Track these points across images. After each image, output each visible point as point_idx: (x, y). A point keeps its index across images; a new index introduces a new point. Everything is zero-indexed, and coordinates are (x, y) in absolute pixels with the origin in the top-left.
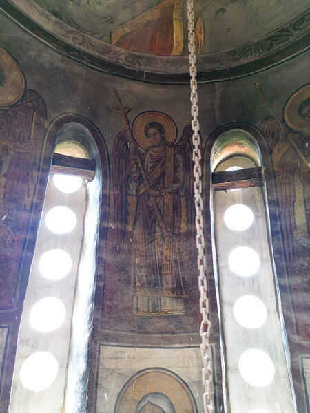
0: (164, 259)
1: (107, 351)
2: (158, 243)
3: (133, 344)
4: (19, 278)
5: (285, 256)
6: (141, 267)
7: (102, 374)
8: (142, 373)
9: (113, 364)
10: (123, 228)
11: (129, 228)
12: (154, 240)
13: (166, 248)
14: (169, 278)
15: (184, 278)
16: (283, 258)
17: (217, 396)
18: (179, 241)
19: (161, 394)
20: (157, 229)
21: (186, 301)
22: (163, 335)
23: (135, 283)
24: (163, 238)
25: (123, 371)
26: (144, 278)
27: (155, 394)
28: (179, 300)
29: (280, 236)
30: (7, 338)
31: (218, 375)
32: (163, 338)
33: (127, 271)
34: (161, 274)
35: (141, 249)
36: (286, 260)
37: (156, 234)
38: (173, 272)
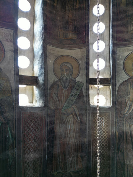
0: (69, 19)
1: (49, 47)
2: (67, 13)
3: (59, 47)
4: (15, 12)
5: (116, 14)
6: (60, 21)
7: (48, 54)
8: (62, 56)
9: (52, 52)
10: (53, 4)
11: (55, 4)
12: (65, 11)
13: (70, 14)
14: (71, 26)
15: (77, 26)
16: (115, 15)
17: (87, 62)
18: (75, 12)
19: (68, 63)
20: (67, 6)
21: (77, 34)
22: (69, 45)
23: (58, 27)
24: (69, 11)
25: (55, 54)
26: (62, 25)
27: (66, 63)
28: (75, 34)
29: (115, 6)
30: (14, 34)
31: (88, 56)
32: (69, 46)
33: (55, 22)
34: (68, 25)
35: (60, 14)
36: (116, 16)
37: (66, 9)
38: (73, 24)
